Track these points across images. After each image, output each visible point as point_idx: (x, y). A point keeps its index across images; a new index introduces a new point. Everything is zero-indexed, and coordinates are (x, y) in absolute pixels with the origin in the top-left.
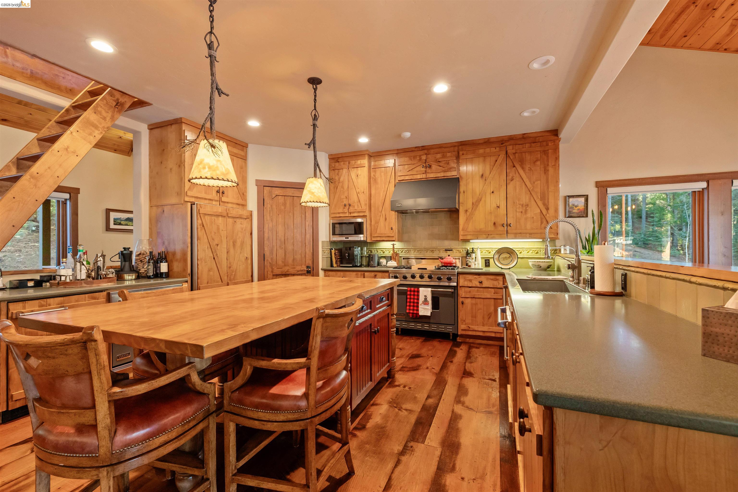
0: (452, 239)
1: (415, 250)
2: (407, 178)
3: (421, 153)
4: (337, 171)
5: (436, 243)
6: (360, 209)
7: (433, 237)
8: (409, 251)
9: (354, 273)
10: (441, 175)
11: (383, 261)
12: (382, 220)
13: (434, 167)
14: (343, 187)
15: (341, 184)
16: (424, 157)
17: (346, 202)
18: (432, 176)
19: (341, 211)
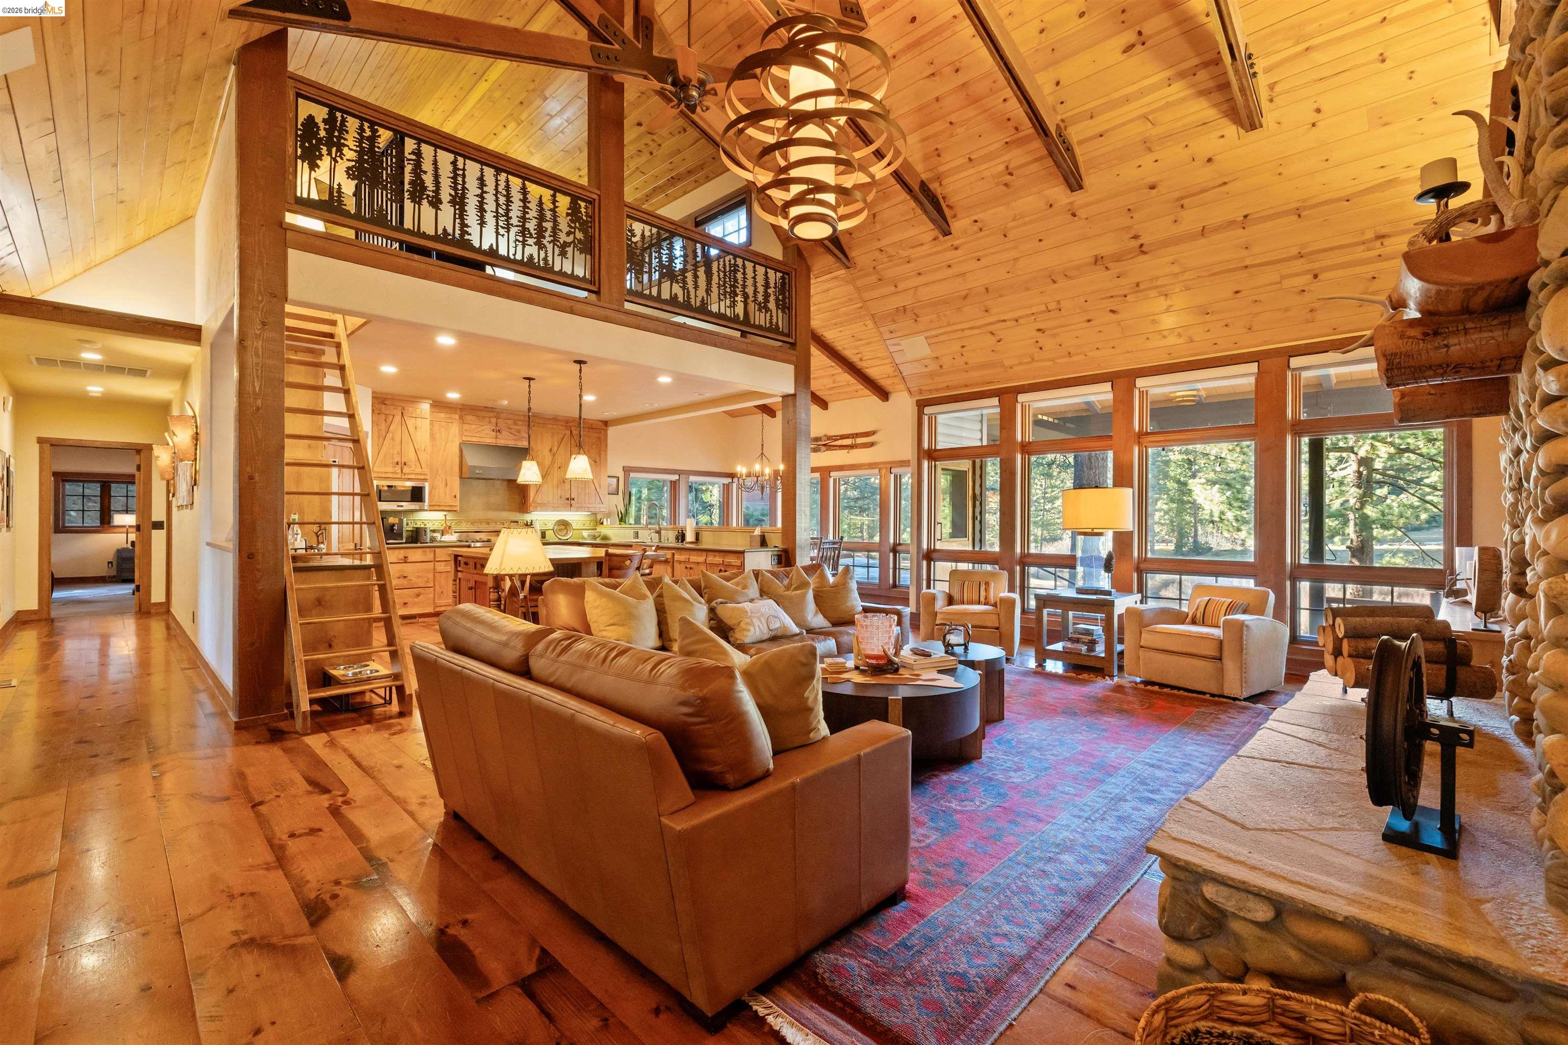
0: (510, 510)
1: (467, 521)
2: (474, 439)
3: (491, 414)
4: (383, 417)
5: (491, 515)
6: (419, 470)
7: (489, 507)
8: (459, 522)
9: (420, 550)
10: (511, 443)
11: (438, 535)
12: (441, 485)
13: (504, 433)
14: (393, 439)
15: (389, 435)
16: (494, 420)
17: (397, 459)
18: (502, 442)
19: (390, 469)
